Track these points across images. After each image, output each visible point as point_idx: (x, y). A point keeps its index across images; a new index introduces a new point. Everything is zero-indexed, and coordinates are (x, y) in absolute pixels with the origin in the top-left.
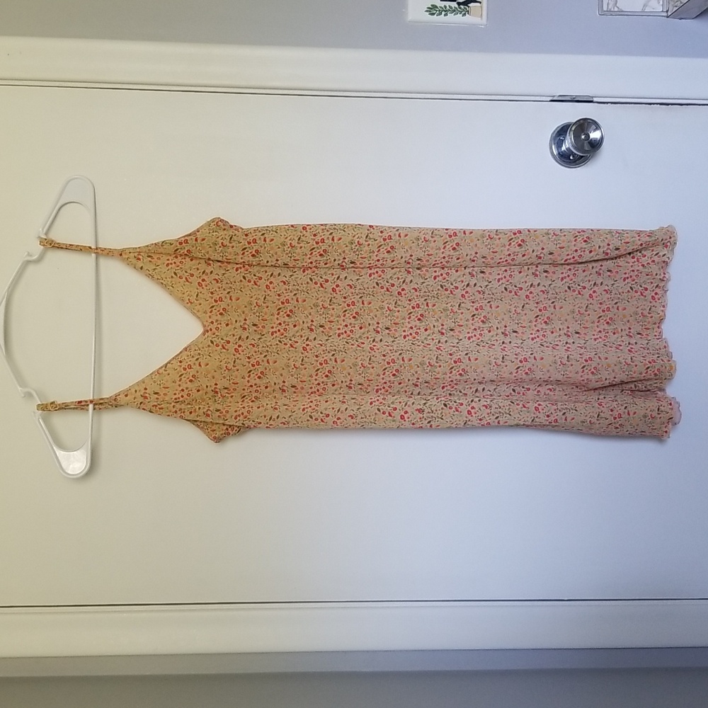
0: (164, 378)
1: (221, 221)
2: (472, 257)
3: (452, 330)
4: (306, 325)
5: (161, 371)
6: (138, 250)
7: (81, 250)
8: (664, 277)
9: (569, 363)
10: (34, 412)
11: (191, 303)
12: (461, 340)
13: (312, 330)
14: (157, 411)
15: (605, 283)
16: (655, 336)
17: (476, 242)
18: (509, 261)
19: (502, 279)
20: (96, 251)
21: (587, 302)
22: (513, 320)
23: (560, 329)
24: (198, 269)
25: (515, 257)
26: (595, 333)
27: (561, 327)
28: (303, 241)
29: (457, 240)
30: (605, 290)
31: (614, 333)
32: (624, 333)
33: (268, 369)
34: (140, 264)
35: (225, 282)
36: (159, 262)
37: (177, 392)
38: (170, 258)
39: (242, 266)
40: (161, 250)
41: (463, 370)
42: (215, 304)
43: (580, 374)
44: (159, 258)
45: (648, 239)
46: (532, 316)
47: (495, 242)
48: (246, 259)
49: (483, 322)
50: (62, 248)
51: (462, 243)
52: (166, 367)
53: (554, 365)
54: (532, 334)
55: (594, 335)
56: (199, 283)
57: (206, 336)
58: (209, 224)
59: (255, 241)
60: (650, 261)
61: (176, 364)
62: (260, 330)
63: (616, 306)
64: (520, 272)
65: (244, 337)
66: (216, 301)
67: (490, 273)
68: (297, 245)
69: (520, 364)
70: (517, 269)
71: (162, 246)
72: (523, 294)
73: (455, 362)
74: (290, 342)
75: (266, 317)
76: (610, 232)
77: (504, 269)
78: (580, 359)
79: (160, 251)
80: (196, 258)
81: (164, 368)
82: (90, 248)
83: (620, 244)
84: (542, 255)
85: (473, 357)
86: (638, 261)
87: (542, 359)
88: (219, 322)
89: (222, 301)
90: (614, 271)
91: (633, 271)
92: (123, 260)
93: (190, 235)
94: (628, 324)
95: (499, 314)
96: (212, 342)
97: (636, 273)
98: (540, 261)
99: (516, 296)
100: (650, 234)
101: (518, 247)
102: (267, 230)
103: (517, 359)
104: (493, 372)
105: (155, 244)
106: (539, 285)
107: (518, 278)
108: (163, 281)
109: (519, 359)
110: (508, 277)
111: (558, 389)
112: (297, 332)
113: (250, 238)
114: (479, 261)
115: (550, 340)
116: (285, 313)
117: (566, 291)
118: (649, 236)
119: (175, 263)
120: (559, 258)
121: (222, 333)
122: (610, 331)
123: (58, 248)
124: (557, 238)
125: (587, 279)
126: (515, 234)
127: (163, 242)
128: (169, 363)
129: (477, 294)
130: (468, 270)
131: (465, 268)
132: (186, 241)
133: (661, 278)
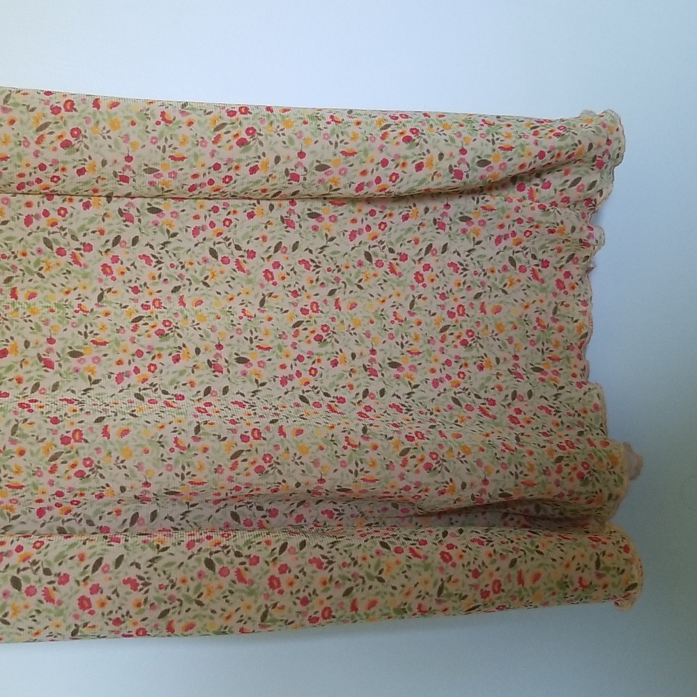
2: (118, 169)
3: (75, 354)
8: (590, 236)
9: (368, 443)
12: (97, 382)
15: (452, 248)
16: (574, 376)
17: (126, 128)
18: (218, 183)
19: (204, 228)
21: (410, 292)
22: (239, 331)
23: (353, 356)
25: (232, 173)
26: (437, 366)
27: (357, 350)
29: (73, 120)
30: (451, 265)
31: (481, 368)
32: (503, 368)
41: (88, 462)
43: (398, 469)
45: (556, 142)
46: (285, 324)
47: (177, 131)
49: (161, 334)
51: (87, 129)
53: (329, 449)
54: (283, 367)
55: (433, 371)
60: (558, 199)
63: (477, 303)
64: (251, 215)
67: (174, 214)
69: (242, 446)
70: (242, 206)
72: (256, 267)
73: (65, 441)
76: (469, 120)
77: (210, 204)
78: (396, 435)
83: (490, 152)
84: (300, 171)
85: (115, 427)
86: (531, 197)
87: (299, 432)
90: (475, 220)
91: (520, 221)
94: (510, 347)
95: (203, 318)
97: (526, 226)
98: (295, 186)
99: (239, 273)
100: (563, 130)
101: (237, 148)
103: (234, 431)
104: (170, 468)
106: (295, 247)
107: (243, 230)
109: (241, 432)
110: (219, 226)
111: (348, 512)
114: (139, 181)
115: (326, 383)
117: (360, 264)
118: (558, 135)
120: (343, 181)
122: (470, 362)
124: (338, 130)
125: (410, 236)
126: (231, 113)
129: (141, 263)
130: (116, 205)
131: (109, 197)
133: (584, 237)
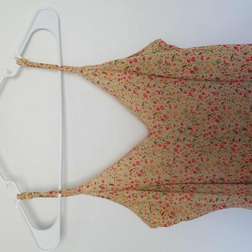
0: (118, 173)
1: (162, 42)
4: (231, 129)
5: (115, 167)
6: (96, 68)
7: (50, 68)
10: (15, 200)
11: (138, 111)
13: (237, 132)
14: (113, 197)
20: (62, 69)
24: (143, 83)
28: (235, 59)
33: (202, 165)
34: (97, 79)
35: (165, 93)
36: (112, 78)
37: (128, 184)
38: (121, 74)
39: (178, 80)
40: (115, 68)
42: (157, 111)
44: (112, 75)
48: (185, 75)
50: (34, 66)
52: (118, 164)
56: (144, 94)
57: (151, 138)
58: (152, 45)
59: (193, 59)
61: (127, 161)
62: (194, 133)
65: (181, 138)
66: (158, 109)
68: (229, 62)
71: (115, 64)
74: (220, 143)
75: (198, 122)
79: (113, 68)
80: (142, 74)
81: (117, 164)
82: (57, 66)
88: (161, 126)
89: (162, 109)
92: (84, 76)
93: (137, 55)
96: (155, 143)
102: (203, 50)
105: (109, 62)
108: (115, 93)
112: (225, 134)
113: (189, 57)
116: (215, 118)
119: (125, 78)
121: (163, 136)
123: (31, 66)
127: (116, 61)
128: (121, 160)
132: (136, 60)
